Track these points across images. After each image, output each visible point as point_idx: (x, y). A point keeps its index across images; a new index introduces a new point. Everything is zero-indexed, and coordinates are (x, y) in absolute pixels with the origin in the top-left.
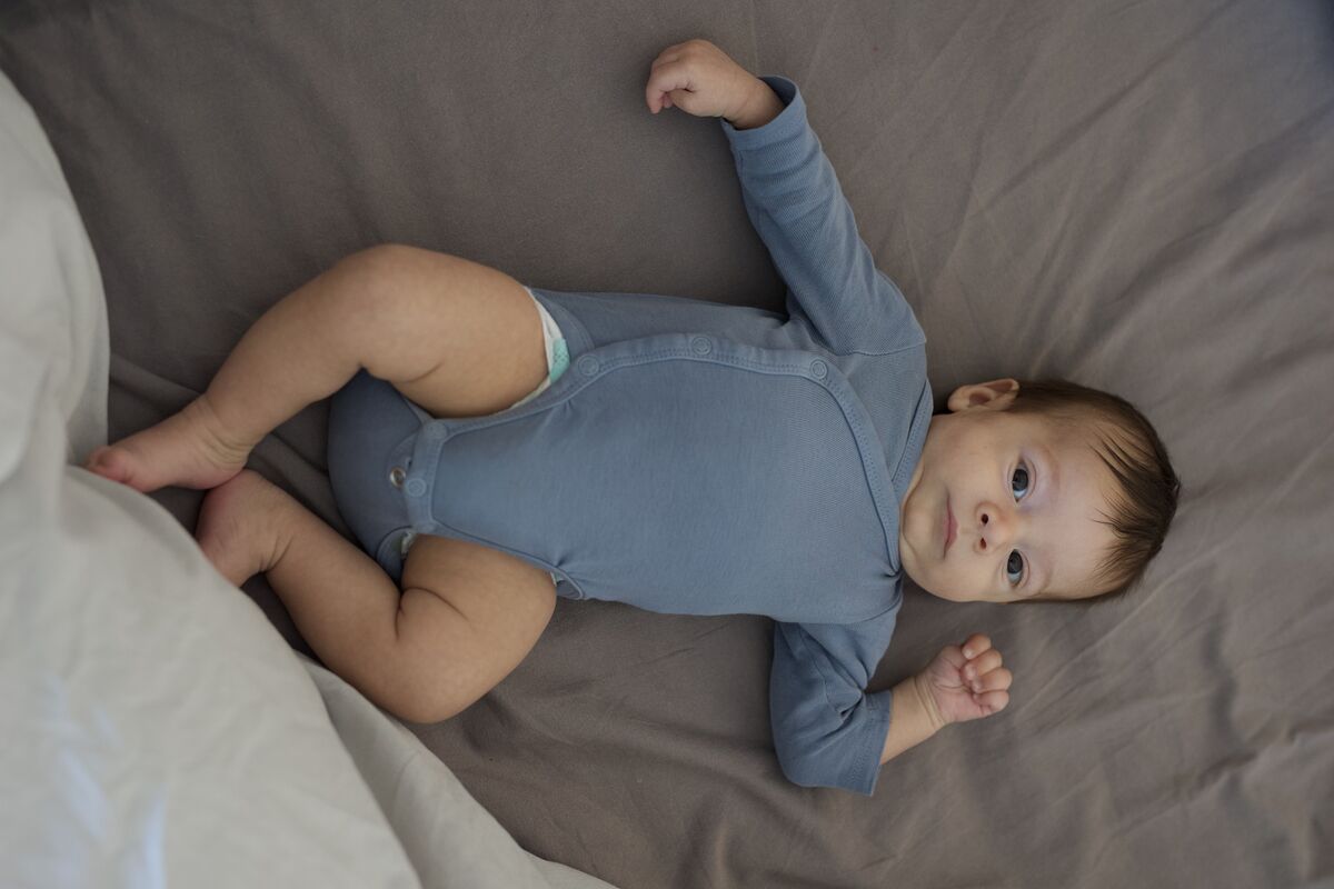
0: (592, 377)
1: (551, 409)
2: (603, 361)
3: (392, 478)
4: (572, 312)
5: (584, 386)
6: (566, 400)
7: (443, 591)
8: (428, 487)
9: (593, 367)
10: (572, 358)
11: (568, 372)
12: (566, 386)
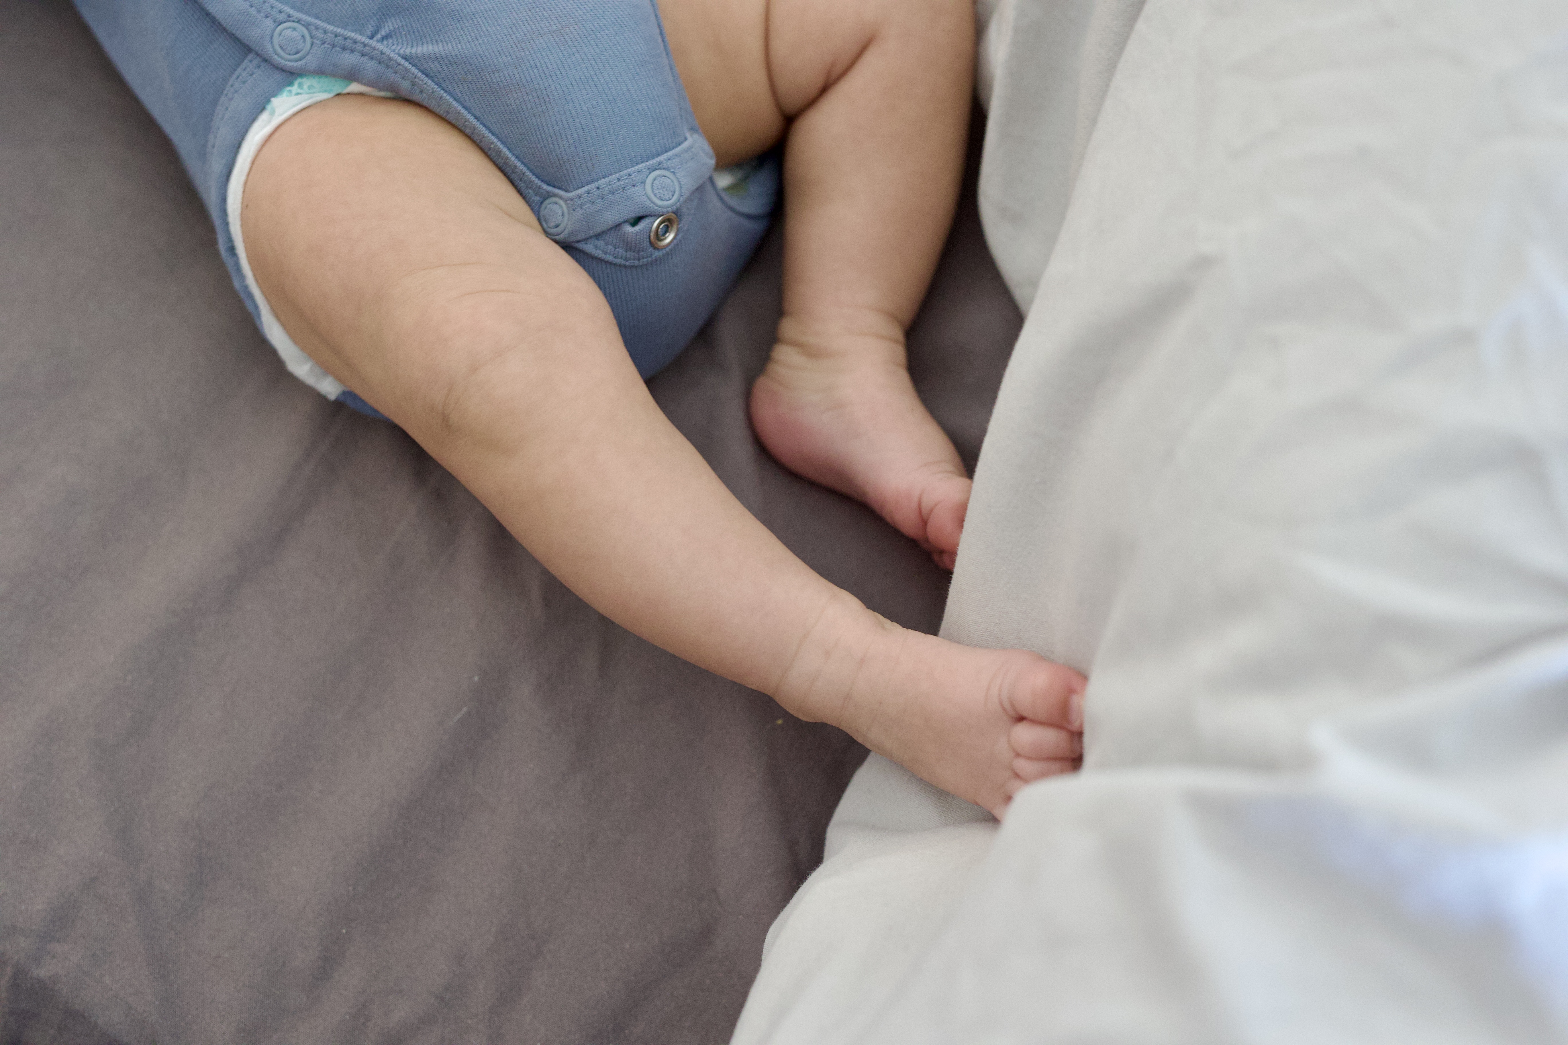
0: (307, 26)
1: (405, 58)
2: (269, 22)
3: (670, 237)
4: (207, 129)
5: (331, 28)
6: (373, 43)
7: (753, 44)
8: (652, 169)
9: (289, 32)
10: (290, 75)
11: (320, 72)
12: (349, 59)
